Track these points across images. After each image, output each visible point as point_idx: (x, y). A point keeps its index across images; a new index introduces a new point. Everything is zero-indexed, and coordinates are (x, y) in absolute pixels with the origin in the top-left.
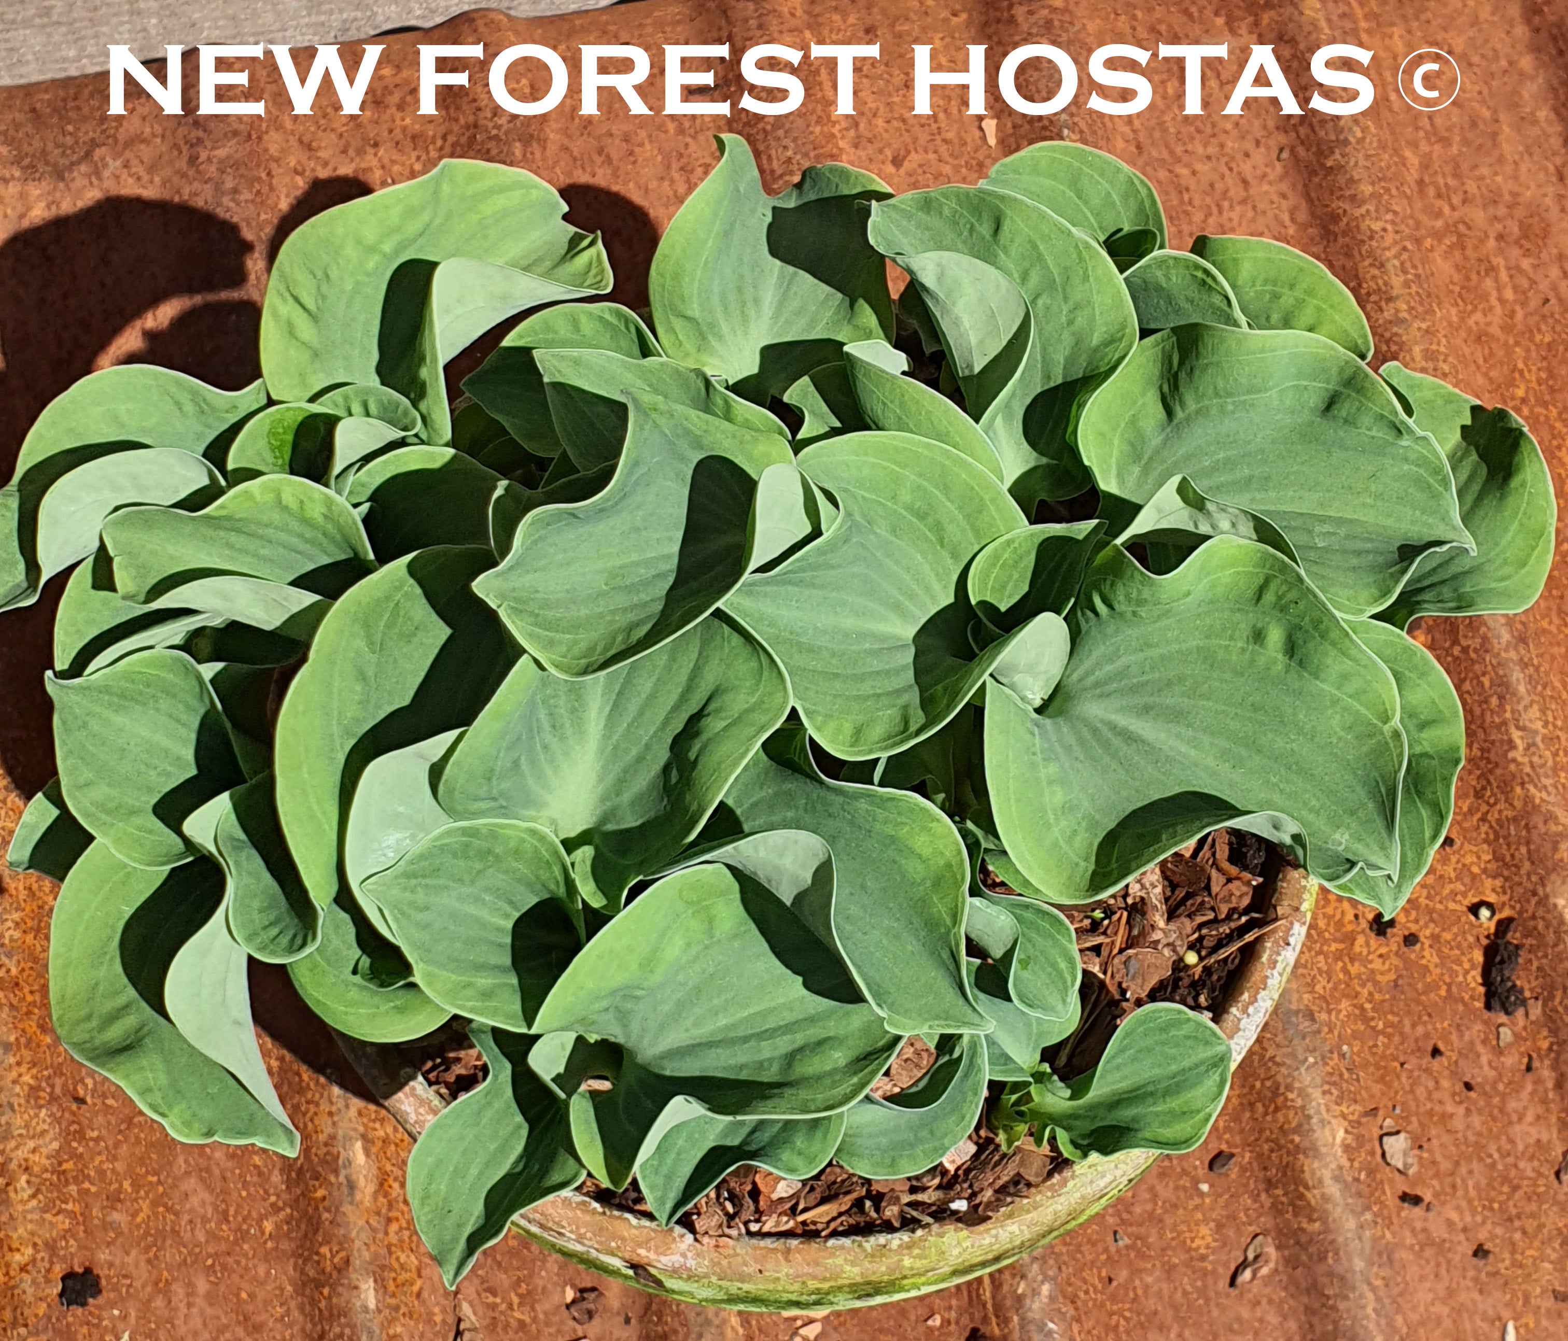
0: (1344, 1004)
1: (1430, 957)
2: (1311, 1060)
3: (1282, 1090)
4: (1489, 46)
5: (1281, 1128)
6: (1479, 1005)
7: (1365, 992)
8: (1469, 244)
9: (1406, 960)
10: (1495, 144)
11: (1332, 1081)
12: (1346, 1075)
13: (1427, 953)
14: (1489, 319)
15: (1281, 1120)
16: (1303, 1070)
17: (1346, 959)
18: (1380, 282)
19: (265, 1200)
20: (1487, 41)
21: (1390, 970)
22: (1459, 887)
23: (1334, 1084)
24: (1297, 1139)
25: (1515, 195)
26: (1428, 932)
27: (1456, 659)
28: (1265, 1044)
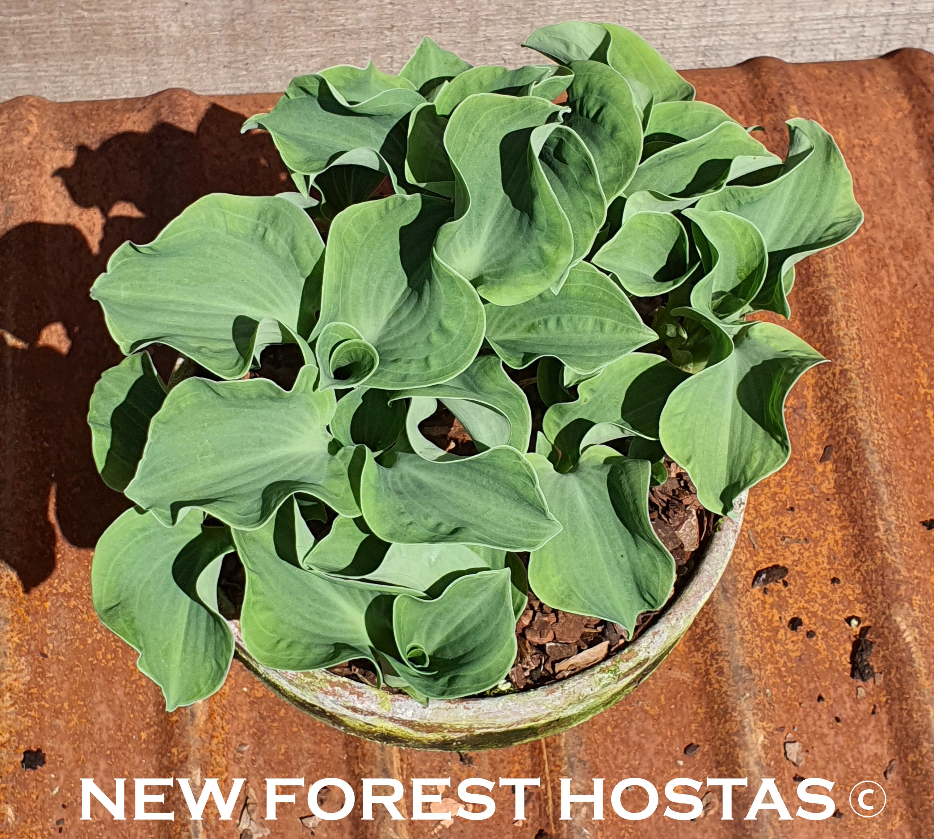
0: (769, 666)
1: (821, 645)
2: (748, 695)
3: (730, 710)
4: (894, 143)
5: (727, 732)
6: (847, 674)
7: (782, 661)
8: (874, 250)
9: (807, 646)
10: (893, 198)
11: (759, 707)
12: (767, 706)
13: (819, 642)
14: (882, 292)
15: (728, 727)
16: (742, 700)
17: (773, 642)
19: (143, 720)
20: (892, 141)
21: (797, 650)
22: (841, 607)
23: (760, 710)
24: (736, 739)
25: (903, 226)
26: (821, 631)
27: (849, 478)
28: (722, 684)
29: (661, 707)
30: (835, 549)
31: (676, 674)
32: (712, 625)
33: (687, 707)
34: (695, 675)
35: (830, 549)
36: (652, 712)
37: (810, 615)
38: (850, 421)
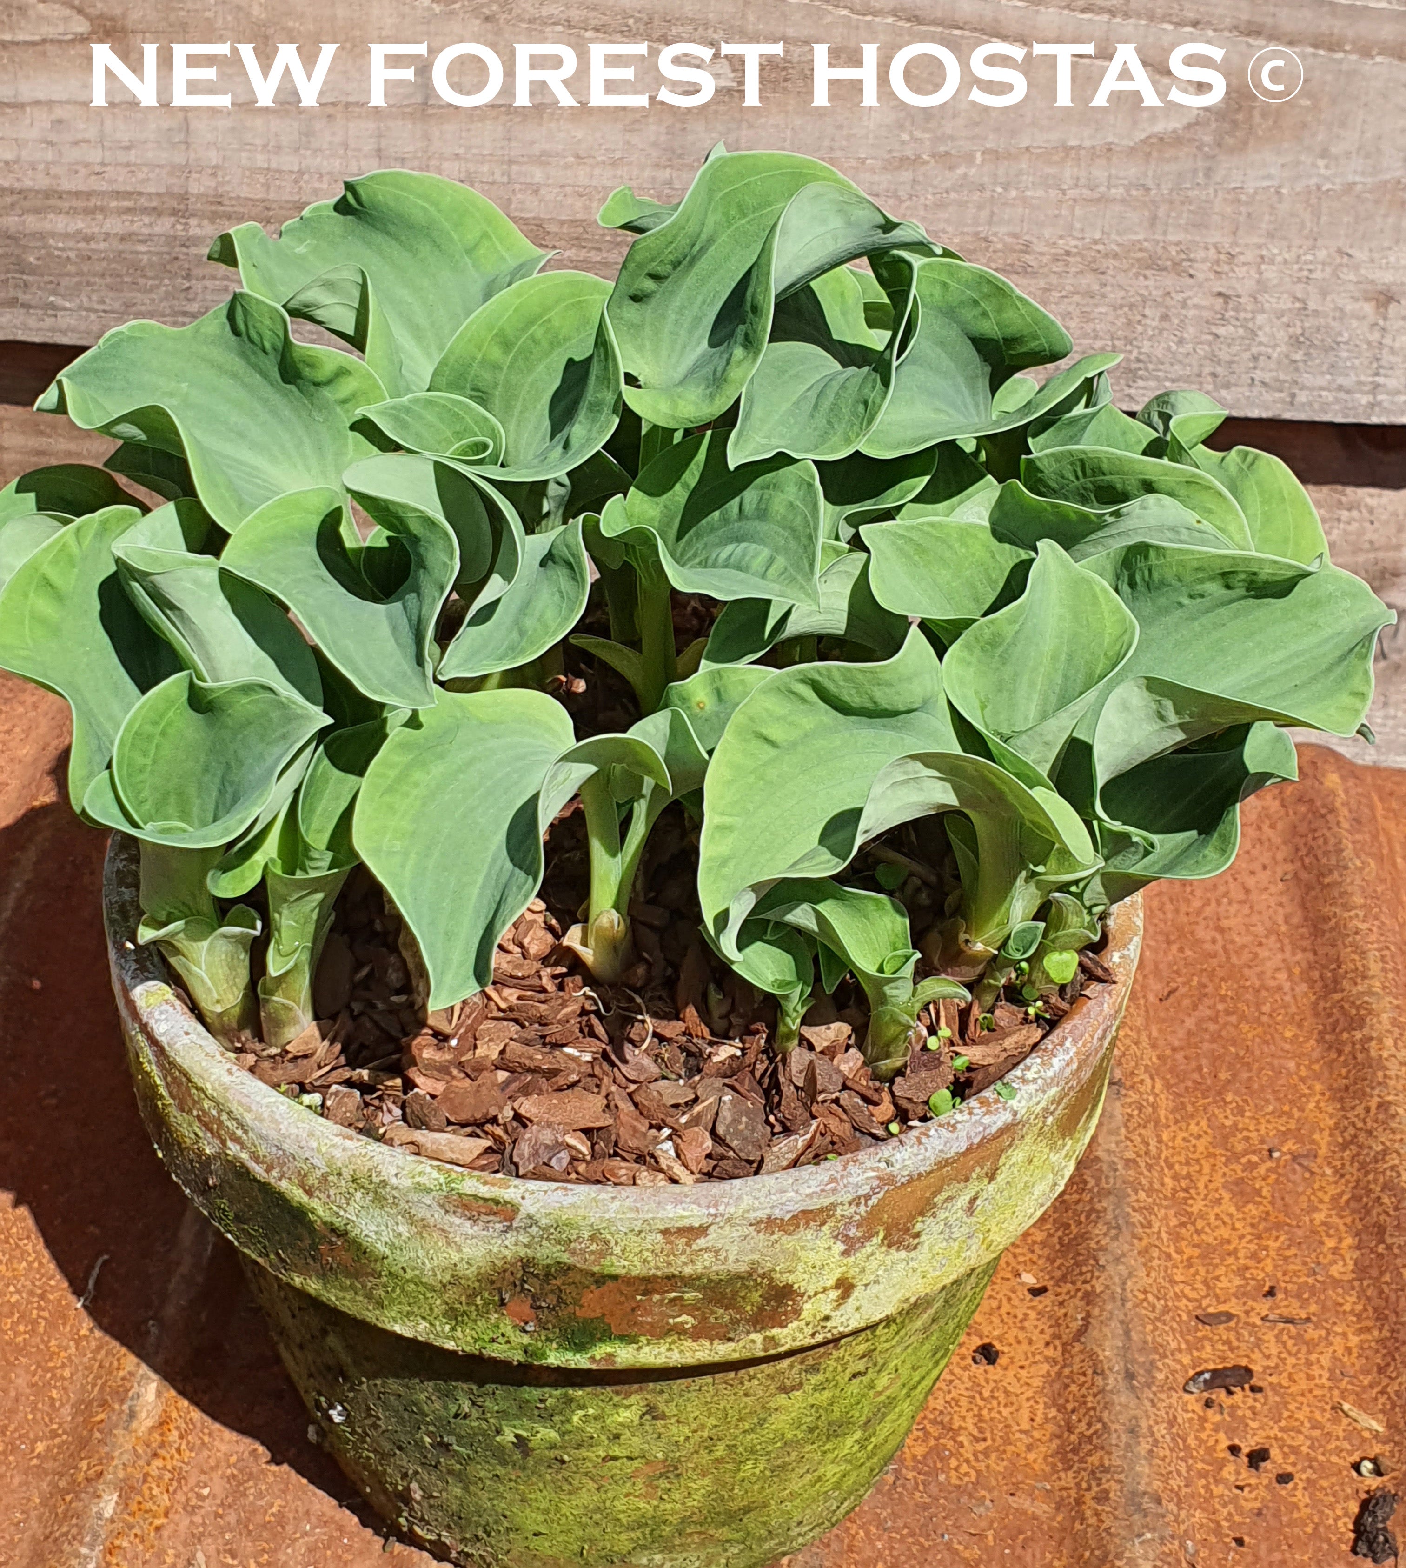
0: (1199, 1513)
1: (1302, 1497)
2: (1149, 1535)
3: (1110, 1557)
6: (1346, 1548)
7: (1224, 1510)
9: (1275, 1495)
11: (1166, 1560)
13: (1299, 1493)
16: (1138, 1542)
17: (1211, 1479)
18: (1359, 964)
21: (1256, 1499)
22: (1346, 1445)
26: (1304, 1476)
27: (1380, 1256)
28: (1104, 1516)
29: (986, 1549)
30: (1345, 1359)
31: (1022, 1502)
32: (1099, 1426)
33: (1034, 1556)
34: (1058, 1509)
35: (1335, 1359)
36: (967, 1554)
37: (1286, 1449)
38: (1388, 1173)
